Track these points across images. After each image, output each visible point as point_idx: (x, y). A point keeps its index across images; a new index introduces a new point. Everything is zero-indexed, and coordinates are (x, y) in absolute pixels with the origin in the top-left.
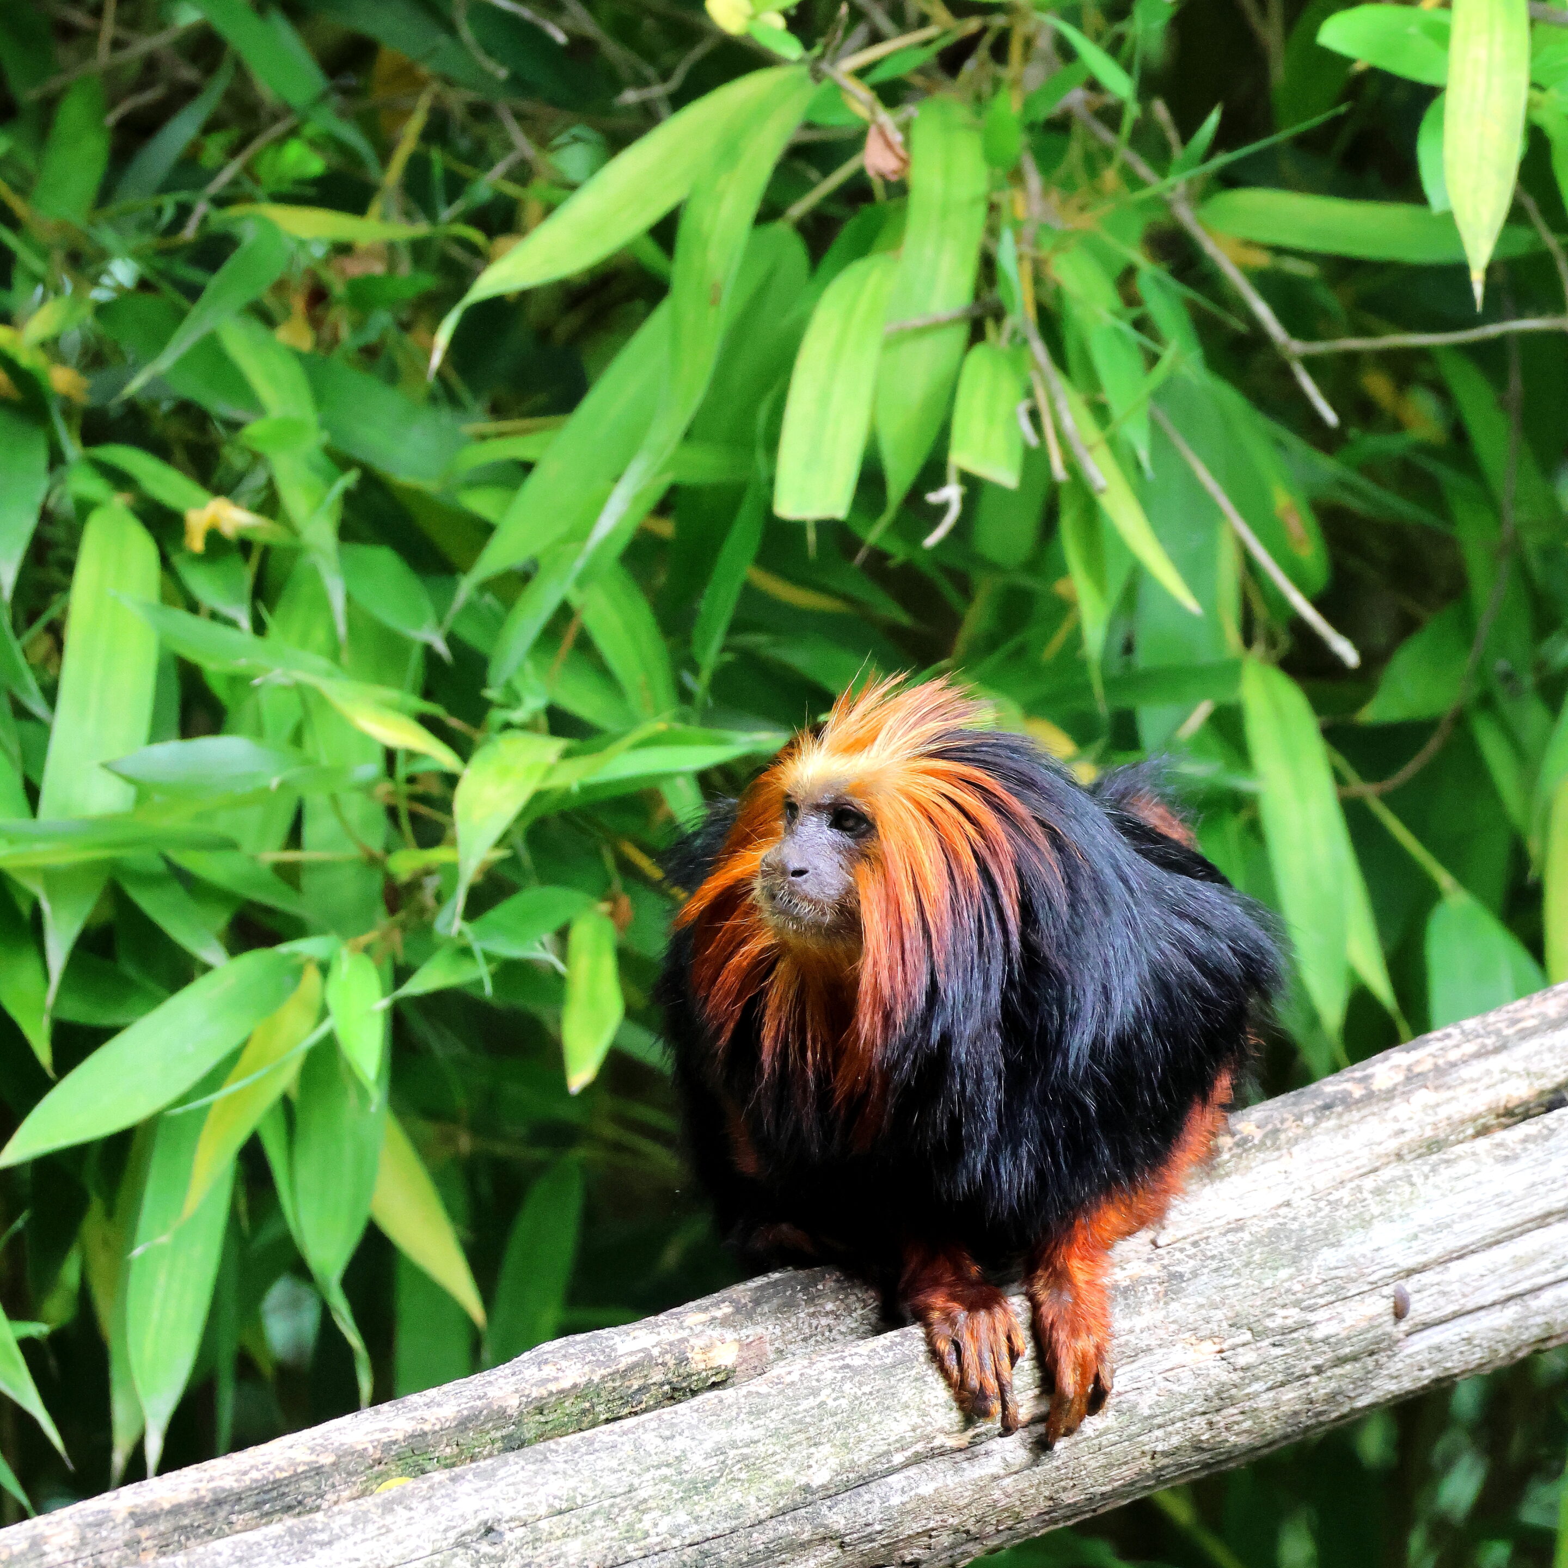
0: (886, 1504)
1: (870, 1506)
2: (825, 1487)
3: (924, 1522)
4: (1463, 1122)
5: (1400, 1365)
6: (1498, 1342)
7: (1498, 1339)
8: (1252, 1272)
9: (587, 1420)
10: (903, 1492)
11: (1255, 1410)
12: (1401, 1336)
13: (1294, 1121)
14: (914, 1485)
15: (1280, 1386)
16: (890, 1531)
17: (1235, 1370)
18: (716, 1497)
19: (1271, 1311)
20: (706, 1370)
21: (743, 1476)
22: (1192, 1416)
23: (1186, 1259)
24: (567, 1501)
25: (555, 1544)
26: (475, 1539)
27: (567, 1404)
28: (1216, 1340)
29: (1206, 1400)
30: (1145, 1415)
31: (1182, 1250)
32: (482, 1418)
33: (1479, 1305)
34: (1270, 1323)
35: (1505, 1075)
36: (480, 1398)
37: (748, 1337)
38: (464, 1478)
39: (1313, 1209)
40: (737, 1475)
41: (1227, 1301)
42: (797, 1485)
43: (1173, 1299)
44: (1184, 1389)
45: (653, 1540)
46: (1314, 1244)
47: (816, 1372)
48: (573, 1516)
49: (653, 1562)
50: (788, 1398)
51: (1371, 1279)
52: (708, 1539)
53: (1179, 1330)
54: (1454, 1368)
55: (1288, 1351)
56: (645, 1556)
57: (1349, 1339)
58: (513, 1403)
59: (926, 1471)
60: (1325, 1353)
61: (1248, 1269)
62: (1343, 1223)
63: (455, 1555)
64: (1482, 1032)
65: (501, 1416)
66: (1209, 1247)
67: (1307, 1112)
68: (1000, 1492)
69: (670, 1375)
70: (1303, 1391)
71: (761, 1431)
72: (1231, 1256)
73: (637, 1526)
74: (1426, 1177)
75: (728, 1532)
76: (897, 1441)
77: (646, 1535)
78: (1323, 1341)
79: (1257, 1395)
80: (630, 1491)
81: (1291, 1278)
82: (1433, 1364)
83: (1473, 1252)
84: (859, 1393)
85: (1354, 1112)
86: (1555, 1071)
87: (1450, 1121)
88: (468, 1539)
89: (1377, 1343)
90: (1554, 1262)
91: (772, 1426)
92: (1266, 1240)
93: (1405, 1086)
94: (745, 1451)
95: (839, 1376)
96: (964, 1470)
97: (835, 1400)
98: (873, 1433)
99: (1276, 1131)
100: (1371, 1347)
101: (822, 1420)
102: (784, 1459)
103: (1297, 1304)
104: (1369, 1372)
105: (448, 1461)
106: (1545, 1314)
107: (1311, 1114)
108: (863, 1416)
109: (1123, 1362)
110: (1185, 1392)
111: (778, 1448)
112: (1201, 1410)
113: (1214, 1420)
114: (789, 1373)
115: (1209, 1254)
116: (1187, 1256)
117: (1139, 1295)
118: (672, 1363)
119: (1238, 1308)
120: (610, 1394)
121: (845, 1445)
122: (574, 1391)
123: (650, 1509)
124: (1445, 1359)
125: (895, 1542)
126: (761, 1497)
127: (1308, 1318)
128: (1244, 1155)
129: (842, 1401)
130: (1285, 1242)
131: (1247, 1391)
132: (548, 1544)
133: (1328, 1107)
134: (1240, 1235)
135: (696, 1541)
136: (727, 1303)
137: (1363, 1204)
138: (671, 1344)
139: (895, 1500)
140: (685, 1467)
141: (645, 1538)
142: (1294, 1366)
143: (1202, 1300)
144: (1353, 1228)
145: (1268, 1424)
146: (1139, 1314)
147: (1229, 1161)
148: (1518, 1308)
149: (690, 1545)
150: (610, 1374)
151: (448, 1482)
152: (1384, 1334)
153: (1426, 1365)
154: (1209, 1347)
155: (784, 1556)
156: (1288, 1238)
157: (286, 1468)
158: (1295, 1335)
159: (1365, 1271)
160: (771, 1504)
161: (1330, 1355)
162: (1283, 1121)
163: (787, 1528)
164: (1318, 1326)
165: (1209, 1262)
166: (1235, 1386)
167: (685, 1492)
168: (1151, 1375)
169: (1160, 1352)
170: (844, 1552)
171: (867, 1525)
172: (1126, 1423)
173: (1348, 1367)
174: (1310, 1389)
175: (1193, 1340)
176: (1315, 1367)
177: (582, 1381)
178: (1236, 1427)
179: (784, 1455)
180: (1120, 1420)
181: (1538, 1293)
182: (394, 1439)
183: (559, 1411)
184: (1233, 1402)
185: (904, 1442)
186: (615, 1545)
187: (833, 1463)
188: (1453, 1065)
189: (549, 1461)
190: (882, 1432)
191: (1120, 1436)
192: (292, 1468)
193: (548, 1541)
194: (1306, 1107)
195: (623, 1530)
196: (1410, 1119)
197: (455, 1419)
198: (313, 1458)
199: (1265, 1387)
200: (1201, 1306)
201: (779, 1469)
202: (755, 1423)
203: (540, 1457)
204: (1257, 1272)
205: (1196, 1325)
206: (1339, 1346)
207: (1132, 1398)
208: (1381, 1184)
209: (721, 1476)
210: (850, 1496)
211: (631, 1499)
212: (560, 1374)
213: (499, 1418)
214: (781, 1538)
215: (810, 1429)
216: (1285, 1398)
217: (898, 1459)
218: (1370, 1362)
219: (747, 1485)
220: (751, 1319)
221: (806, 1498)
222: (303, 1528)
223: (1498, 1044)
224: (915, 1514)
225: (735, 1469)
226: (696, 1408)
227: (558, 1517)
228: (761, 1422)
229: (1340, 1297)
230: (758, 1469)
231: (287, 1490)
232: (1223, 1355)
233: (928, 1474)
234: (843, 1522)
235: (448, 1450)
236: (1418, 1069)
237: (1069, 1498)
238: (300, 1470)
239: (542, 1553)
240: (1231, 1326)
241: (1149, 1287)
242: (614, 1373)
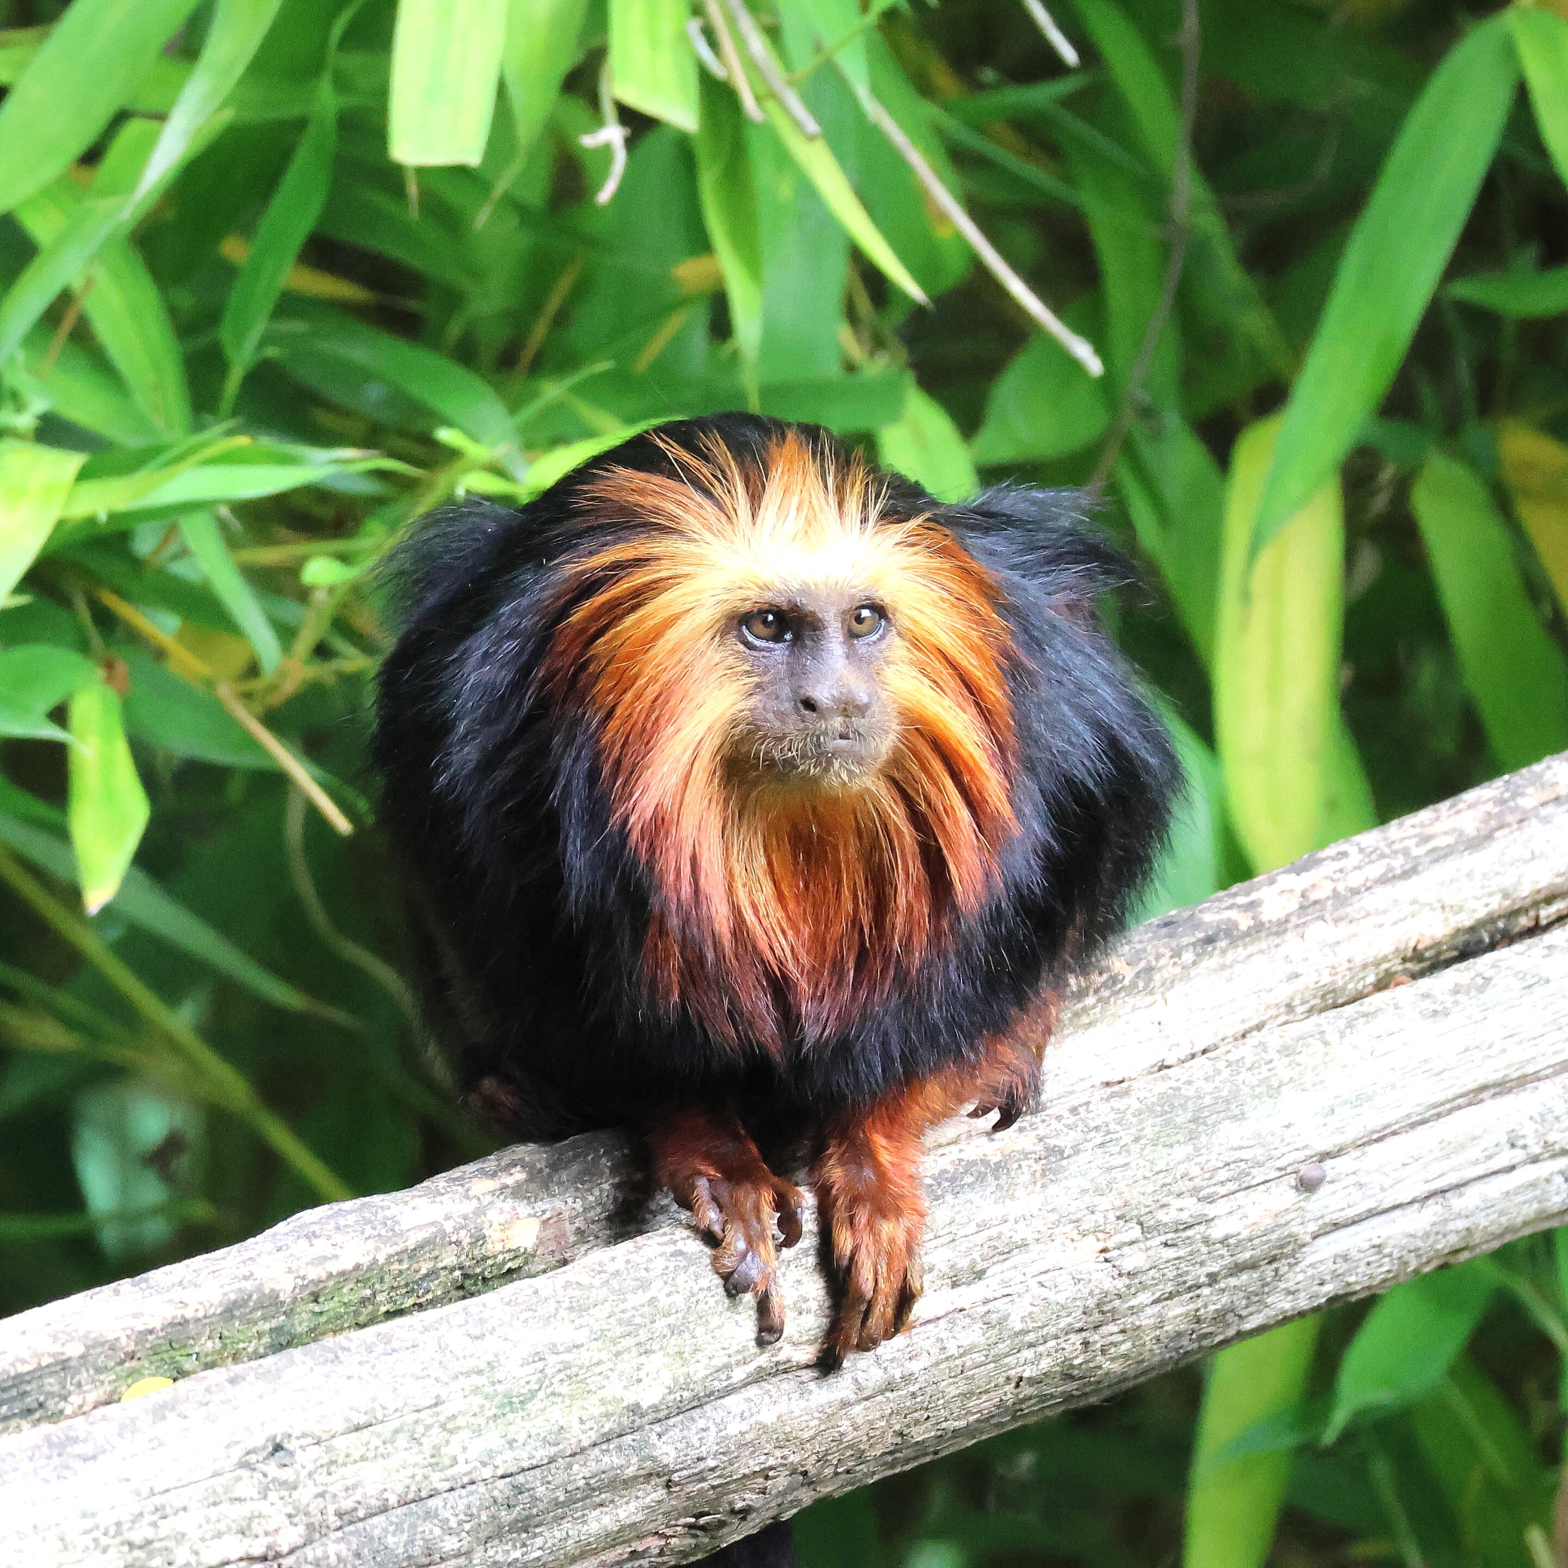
0: (723, 1434)
1: (704, 1434)
2: (655, 1408)
3: (764, 1457)
4: (1365, 967)
5: (1300, 1277)
6: (1410, 1251)
7: (1412, 1248)
8: (1143, 1149)
9: (366, 1312)
10: (743, 1418)
11: (1139, 1327)
12: (1308, 1239)
13: (1172, 957)
14: (754, 1410)
15: (1166, 1299)
16: (724, 1469)
17: (1120, 1275)
18: (533, 1416)
19: (1165, 1200)
20: (502, 1253)
21: (564, 1389)
22: (1066, 1334)
23: (1065, 1130)
24: (365, 1413)
25: (351, 1469)
26: (261, 1459)
27: (345, 1290)
28: (1101, 1236)
29: (1085, 1313)
30: (1017, 1329)
31: (1059, 1118)
32: (251, 1304)
33: (1398, 1202)
34: (1162, 1216)
35: (1415, 907)
36: (246, 1278)
37: (544, 1212)
38: (244, 1379)
39: (1211, 1073)
40: (557, 1388)
41: (1115, 1186)
42: (625, 1404)
43: (1052, 1181)
44: (1061, 1298)
45: (461, 1468)
46: (1215, 1116)
47: (645, 1259)
48: (373, 1433)
49: (460, 1497)
50: (613, 1291)
51: (1282, 1163)
52: (523, 1470)
53: (1059, 1221)
54: (1356, 1283)
55: (1181, 1253)
56: (452, 1489)
57: (1251, 1240)
58: (286, 1287)
59: (768, 1391)
60: (1222, 1257)
61: (1138, 1146)
62: (1246, 1090)
63: (239, 1479)
64: (1387, 851)
65: (271, 1303)
66: (1090, 1115)
67: (1187, 945)
68: (848, 1423)
69: (463, 1257)
70: (1192, 1306)
71: (585, 1332)
72: (1118, 1128)
73: (443, 1450)
74: (1342, 1035)
75: (545, 1461)
76: (738, 1352)
77: (454, 1462)
78: (1221, 1242)
79: (1142, 1308)
80: (436, 1405)
81: (1188, 1159)
82: (1336, 1276)
83: (1394, 1133)
84: (696, 1290)
85: (1240, 949)
86: (1472, 904)
87: (1351, 965)
88: (253, 1458)
89: (1281, 1247)
90: (1485, 1150)
91: (596, 1327)
92: (1158, 1109)
93: (1299, 918)
94: (567, 1357)
95: (671, 1265)
96: (811, 1392)
97: (669, 1295)
98: (712, 1341)
99: (1150, 970)
100: (1273, 1253)
101: (653, 1322)
102: (611, 1370)
103: (1195, 1191)
104: (1267, 1284)
105: (209, 1359)
106: (1467, 1217)
107: (1191, 949)
108: (701, 1318)
109: (995, 1260)
110: (1062, 1301)
111: (604, 1356)
112: (1078, 1326)
113: (1091, 1340)
114: (613, 1259)
115: (1092, 1124)
116: (1067, 1126)
117: (1013, 1173)
118: (466, 1241)
119: (1127, 1196)
120: (395, 1279)
121: (680, 1353)
122: (355, 1274)
123: (459, 1428)
124: (1349, 1272)
125: (727, 1483)
126: (584, 1418)
127: (1206, 1212)
128: (1112, 999)
129: (675, 1297)
130: (1180, 1112)
131: (1131, 1303)
132: (344, 1468)
133: (1210, 940)
134: (1126, 1100)
135: (509, 1472)
136: (518, 1168)
137: (1270, 1066)
138: (465, 1218)
139: (734, 1428)
140: (499, 1376)
141: (452, 1466)
142: (1187, 1273)
143: (1087, 1185)
144: (1259, 1097)
145: (1147, 1348)
146: (1013, 1197)
147: (1094, 1007)
148: (1439, 1207)
149: (502, 1477)
150: (397, 1254)
151: (226, 1384)
152: (1290, 1236)
153: (1328, 1278)
154: (1092, 1245)
155: (603, 1496)
156: (1184, 1107)
157: (28, 1359)
158: (1189, 1233)
159: (1273, 1152)
160: (596, 1428)
161: (1228, 1260)
162: (1158, 957)
163: (610, 1460)
164: (1216, 1221)
165: (1093, 1134)
166: (1119, 1296)
167: (498, 1407)
168: (1023, 1279)
169: (1035, 1248)
170: (670, 1493)
171: (699, 1459)
172: (994, 1339)
173: (1244, 1277)
174: (1200, 1303)
175: (1074, 1235)
176: (1209, 1275)
177: (365, 1261)
178: (1113, 1350)
179: (610, 1365)
180: (987, 1335)
181: (1462, 1189)
182: (150, 1327)
183: (336, 1299)
184: (1113, 1316)
185: (746, 1354)
186: (419, 1473)
187: (667, 1379)
188: (1355, 892)
189: (341, 1362)
190: (722, 1340)
191: (986, 1356)
192: (36, 1360)
193: (345, 1464)
194: (1186, 940)
195: (428, 1454)
196: (1306, 959)
197: (220, 1304)
198: (57, 1348)
199: (1151, 1299)
200: (1084, 1191)
201: (605, 1382)
202: (578, 1322)
203: (331, 1356)
204: (1149, 1149)
205: (1079, 1215)
206: (1239, 1249)
207: (1002, 1308)
208: (1289, 1042)
209: (540, 1389)
210: (682, 1421)
211: (438, 1414)
212: (337, 1251)
213: (271, 1305)
214: (604, 1472)
215: (641, 1332)
216: (1171, 1314)
217: (739, 1375)
218: (1269, 1271)
219: (568, 1402)
220: (547, 1188)
221: (633, 1421)
222: (63, 1437)
223: (1407, 867)
224: (753, 1447)
225: (555, 1380)
226: (507, 1300)
227: (355, 1434)
228: (583, 1321)
229: (1244, 1186)
230: (581, 1381)
231: (28, 1388)
232: (1107, 1255)
233: (771, 1396)
234: (673, 1454)
235: (210, 1344)
236: (1313, 896)
237: (919, 1434)
238: (44, 1363)
239: (337, 1481)
240: (1118, 1218)
241: (1024, 1163)
242: (402, 1252)
